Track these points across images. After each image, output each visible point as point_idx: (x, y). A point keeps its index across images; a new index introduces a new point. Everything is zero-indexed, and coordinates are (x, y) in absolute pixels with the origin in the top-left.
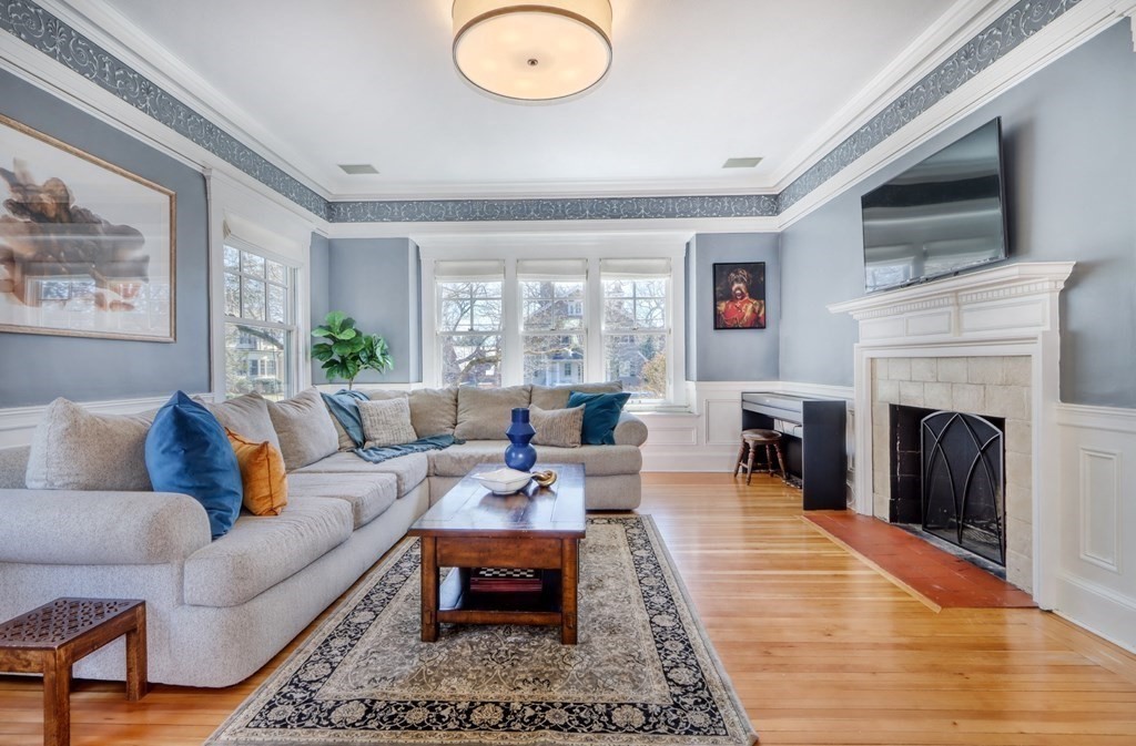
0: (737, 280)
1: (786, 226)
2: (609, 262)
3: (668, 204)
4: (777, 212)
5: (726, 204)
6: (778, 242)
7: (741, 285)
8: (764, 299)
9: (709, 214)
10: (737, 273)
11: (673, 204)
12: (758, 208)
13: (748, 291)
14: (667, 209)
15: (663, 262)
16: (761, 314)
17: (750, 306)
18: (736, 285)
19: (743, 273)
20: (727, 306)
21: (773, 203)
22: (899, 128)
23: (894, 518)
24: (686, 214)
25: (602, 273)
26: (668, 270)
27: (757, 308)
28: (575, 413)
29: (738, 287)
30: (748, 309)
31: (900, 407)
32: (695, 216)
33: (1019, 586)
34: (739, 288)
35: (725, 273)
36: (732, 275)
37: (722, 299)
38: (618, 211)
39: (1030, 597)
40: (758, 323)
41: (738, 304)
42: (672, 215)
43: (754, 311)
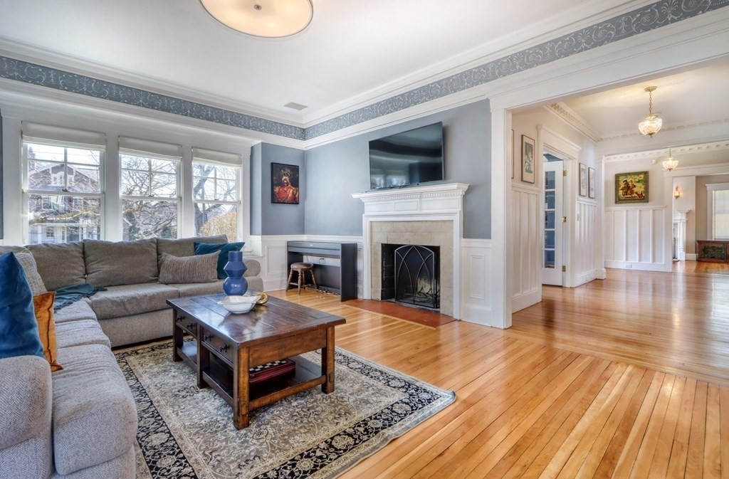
0: (284, 174)
1: (308, 148)
2: (199, 151)
3: (245, 119)
4: (304, 139)
5: (279, 128)
6: (304, 155)
7: (287, 178)
8: (298, 187)
9: (270, 131)
10: (285, 170)
11: (249, 120)
12: (295, 134)
13: (291, 181)
14: (245, 123)
15: (236, 157)
16: (297, 196)
17: (291, 191)
18: (284, 178)
19: (288, 171)
20: (279, 190)
21: (303, 134)
22: (388, 113)
23: (383, 298)
24: (256, 128)
25: (194, 158)
26: (239, 162)
27: (295, 192)
28: (215, 257)
29: (285, 178)
30: (290, 192)
31: (387, 244)
32: (261, 131)
33: (446, 314)
34: (285, 180)
35: (278, 169)
36: (282, 171)
37: (277, 185)
38: (212, 116)
39: (452, 317)
40: (295, 201)
41: (285, 189)
42: (248, 128)
43: (293, 193)
